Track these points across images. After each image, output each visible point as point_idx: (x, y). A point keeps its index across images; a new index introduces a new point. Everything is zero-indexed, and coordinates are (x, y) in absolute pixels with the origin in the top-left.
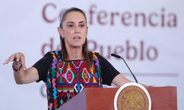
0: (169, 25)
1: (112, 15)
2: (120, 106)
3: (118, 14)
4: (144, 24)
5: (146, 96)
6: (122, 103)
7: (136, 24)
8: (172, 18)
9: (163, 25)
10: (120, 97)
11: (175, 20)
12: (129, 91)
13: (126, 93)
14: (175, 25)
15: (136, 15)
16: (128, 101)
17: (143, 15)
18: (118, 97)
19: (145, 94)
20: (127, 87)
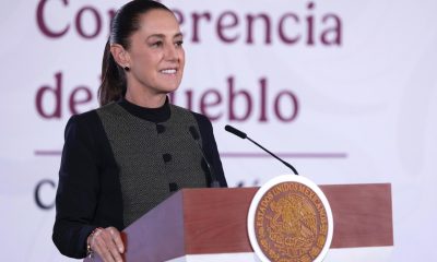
0: (324, 41)
1: (196, 17)
2: (262, 230)
3: (208, 16)
4: (268, 40)
5: (322, 206)
6: (267, 222)
7: (250, 40)
8: (331, 23)
9: (310, 42)
10: (262, 209)
11: (338, 29)
12: (282, 195)
13: (276, 199)
14: (338, 41)
15: (250, 19)
16: (281, 219)
17: (266, 18)
18: (258, 209)
19: (319, 201)
20: (278, 185)
